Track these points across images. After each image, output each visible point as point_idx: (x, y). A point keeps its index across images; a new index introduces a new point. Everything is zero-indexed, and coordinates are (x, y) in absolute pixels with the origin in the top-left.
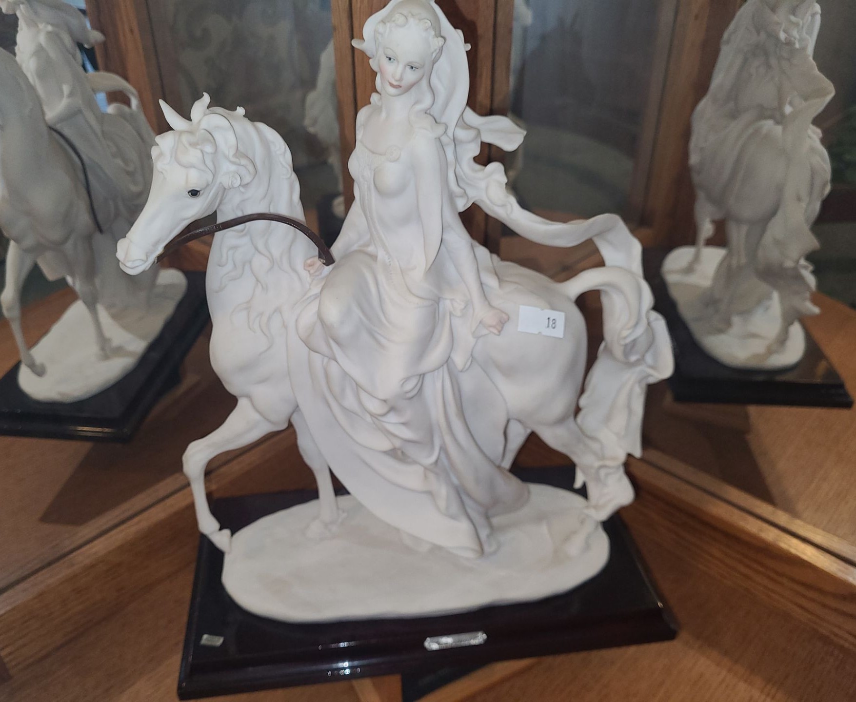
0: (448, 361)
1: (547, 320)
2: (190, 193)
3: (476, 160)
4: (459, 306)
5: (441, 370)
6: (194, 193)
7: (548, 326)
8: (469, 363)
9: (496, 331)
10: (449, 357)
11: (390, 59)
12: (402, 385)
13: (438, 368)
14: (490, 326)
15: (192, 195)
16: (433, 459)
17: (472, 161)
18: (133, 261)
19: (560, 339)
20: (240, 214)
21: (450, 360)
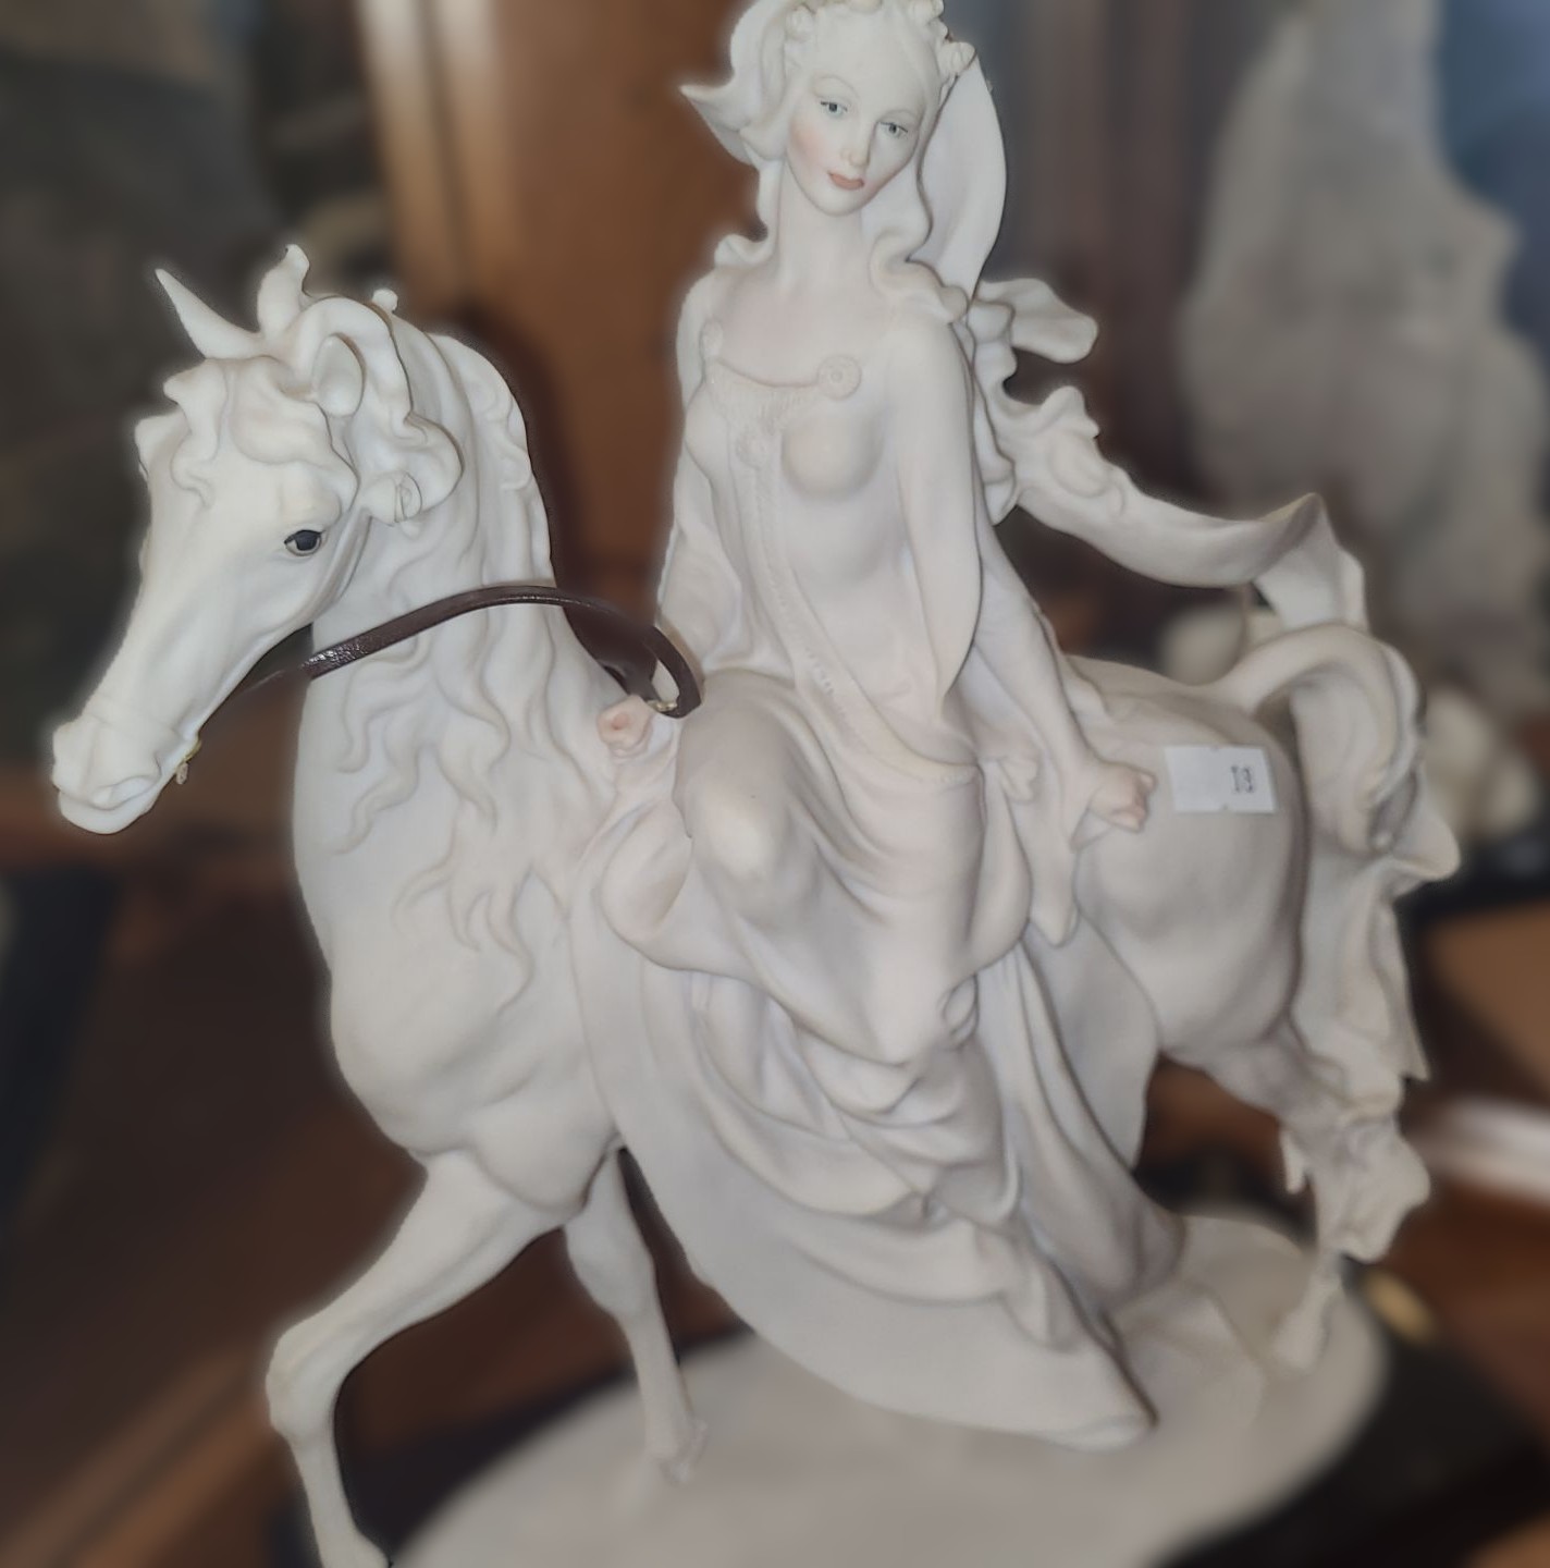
0: (1023, 935)
1: (1231, 775)
2: (293, 544)
3: (1011, 386)
4: (1021, 773)
5: (1010, 958)
6: (306, 541)
7: (1237, 789)
8: (1073, 922)
9: (1130, 821)
10: (1028, 921)
11: (833, 107)
12: (944, 1014)
13: (1003, 956)
14: (1117, 812)
15: (299, 547)
16: (1007, 1204)
17: (1001, 392)
18: (116, 786)
19: (1268, 815)
20: (398, 610)
21: (1030, 929)
